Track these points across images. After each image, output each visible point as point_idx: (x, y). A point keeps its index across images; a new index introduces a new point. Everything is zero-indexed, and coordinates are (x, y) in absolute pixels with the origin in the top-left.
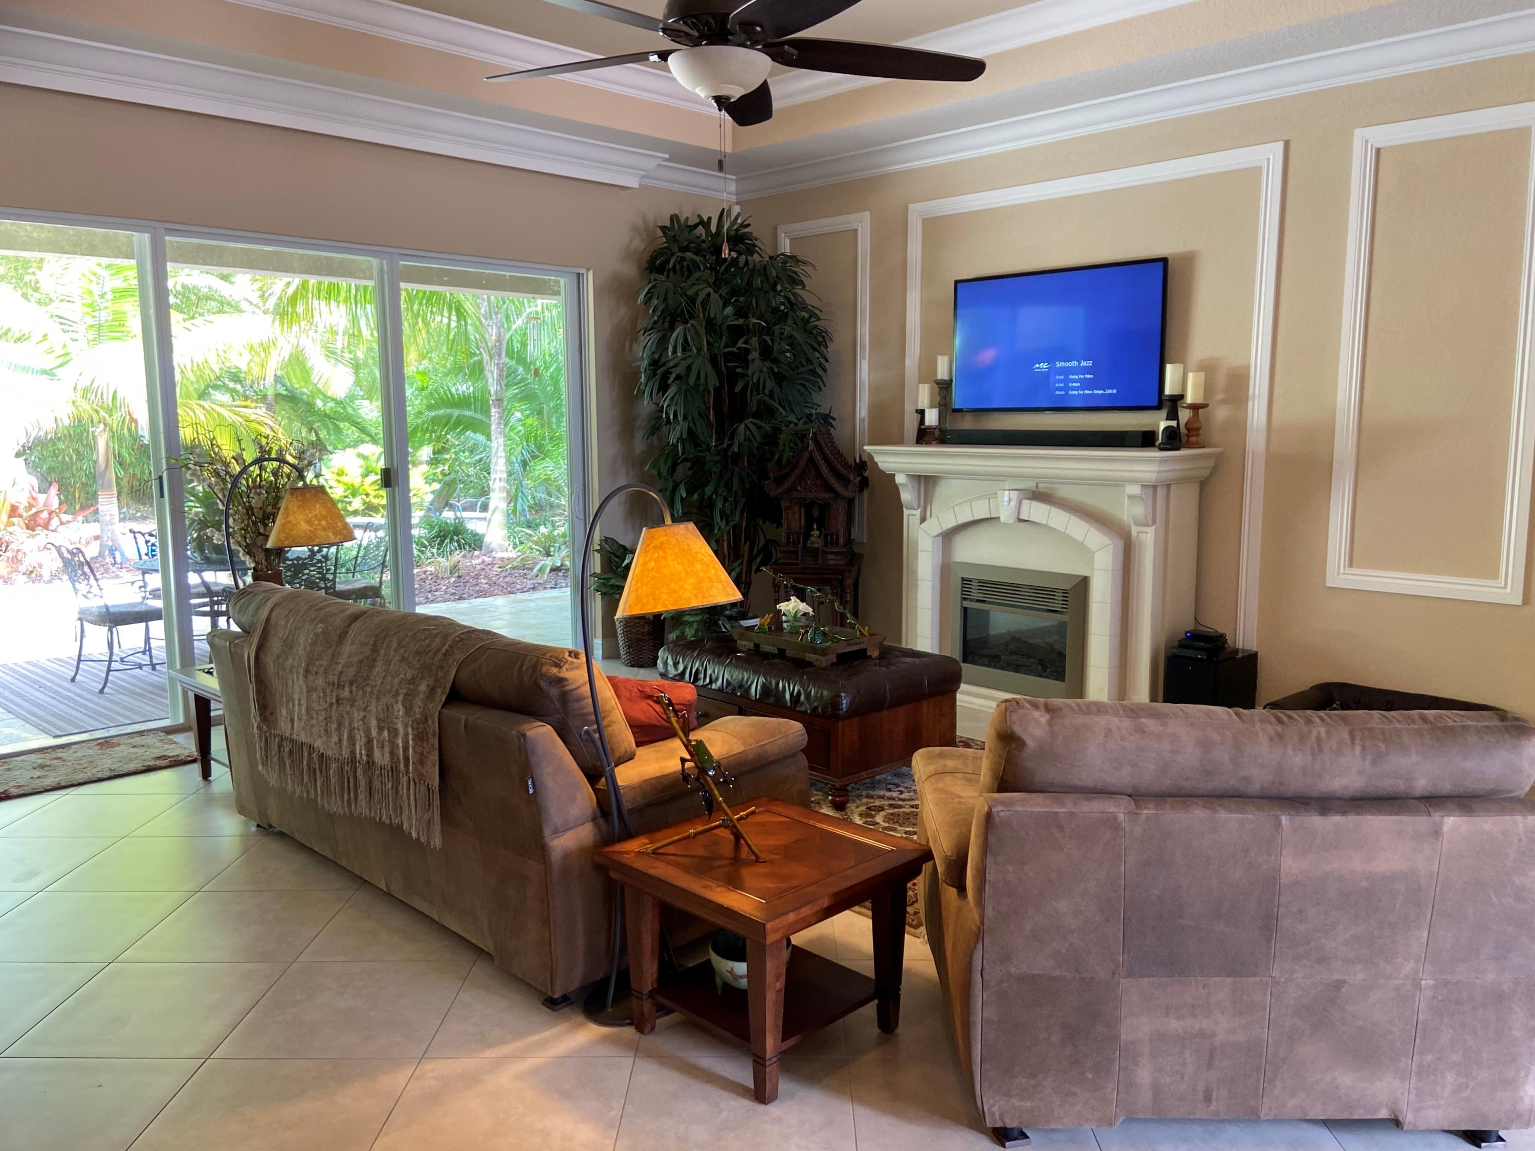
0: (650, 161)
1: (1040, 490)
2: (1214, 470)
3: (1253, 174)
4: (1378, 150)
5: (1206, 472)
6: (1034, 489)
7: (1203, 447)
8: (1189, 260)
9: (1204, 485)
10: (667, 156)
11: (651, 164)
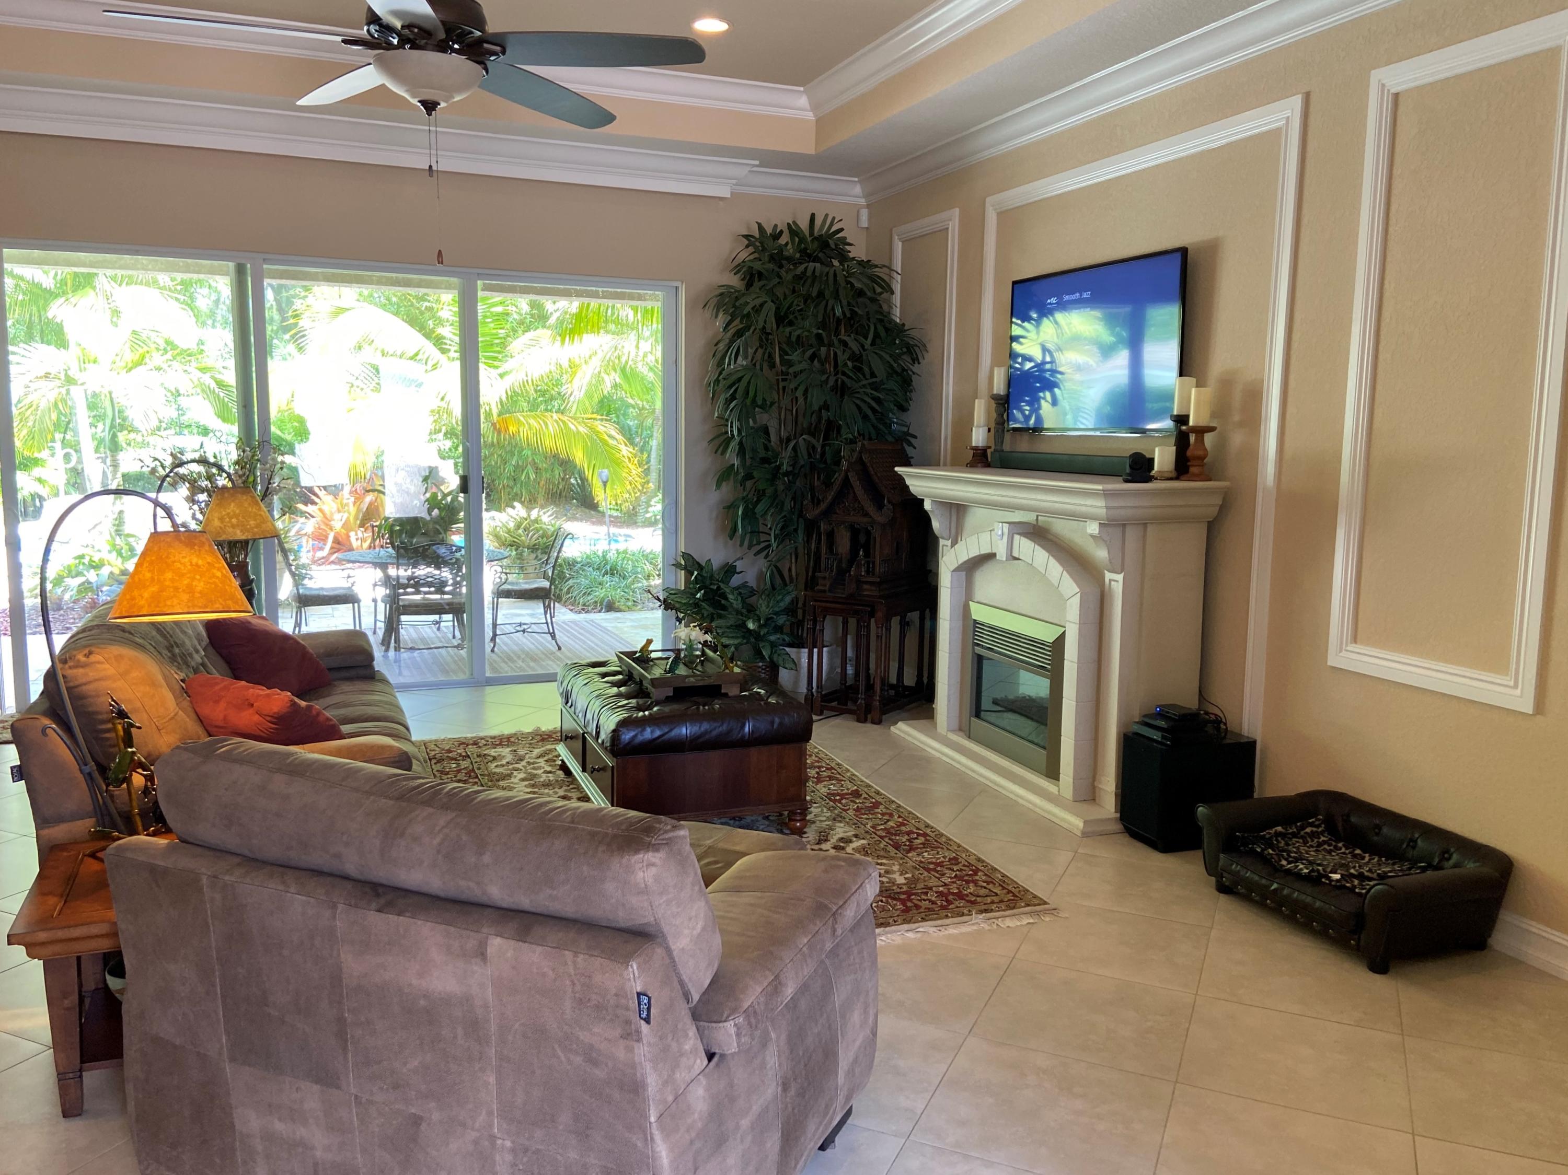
0: (740, 170)
1: (1040, 524)
2: (1224, 508)
3: (1274, 137)
4: (1396, 96)
5: (1214, 511)
6: (1035, 523)
7: (1210, 480)
8: (1212, 248)
9: (1213, 528)
10: (757, 163)
11: (741, 172)
